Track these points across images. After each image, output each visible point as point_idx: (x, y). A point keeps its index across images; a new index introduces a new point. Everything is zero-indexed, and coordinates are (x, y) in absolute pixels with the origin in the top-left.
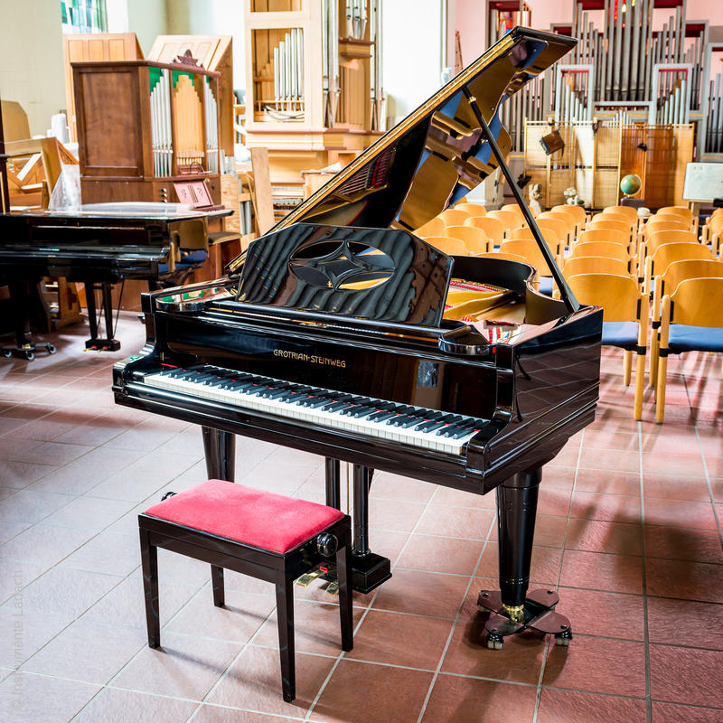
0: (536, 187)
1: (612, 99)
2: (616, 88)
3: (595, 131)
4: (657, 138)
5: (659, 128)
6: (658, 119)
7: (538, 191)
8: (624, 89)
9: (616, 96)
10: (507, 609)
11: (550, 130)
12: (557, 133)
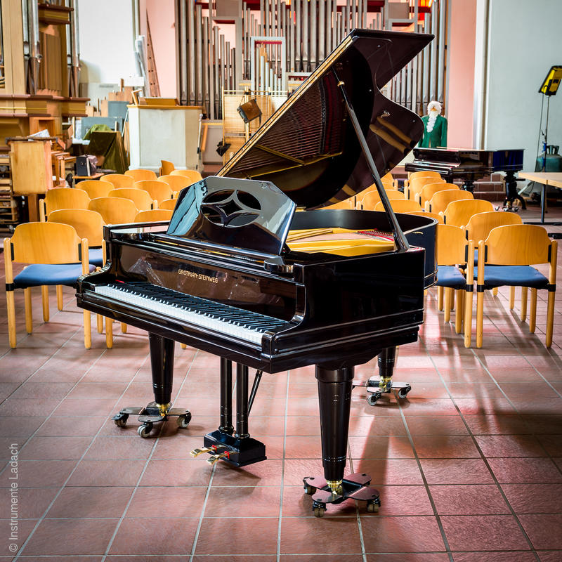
1: (302, 69)
2: (305, 59)
8: (313, 60)
9: (305, 67)
10: (329, 483)
11: (247, 99)
12: (254, 101)
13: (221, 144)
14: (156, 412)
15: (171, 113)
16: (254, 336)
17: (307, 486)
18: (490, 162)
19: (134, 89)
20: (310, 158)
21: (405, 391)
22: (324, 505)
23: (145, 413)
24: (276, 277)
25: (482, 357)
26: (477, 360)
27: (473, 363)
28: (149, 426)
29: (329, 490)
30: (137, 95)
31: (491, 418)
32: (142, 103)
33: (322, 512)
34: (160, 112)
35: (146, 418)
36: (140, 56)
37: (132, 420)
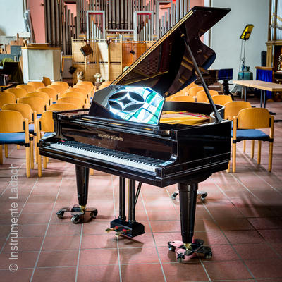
0: (81, 73)
1: (112, 28)
2: (114, 22)
3: (108, 44)
4: (138, 48)
5: (140, 43)
6: (138, 38)
7: (82, 75)
8: (118, 23)
9: (114, 27)
10: (185, 244)
11: (85, 44)
12: (89, 45)
13: (71, 67)
14: (78, 210)
15: (45, 51)
16: (150, 168)
17: (170, 246)
18: (217, 76)
19: (24, 39)
20: (152, 74)
21: (204, 195)
22: (184, 256)
23: (73, 210)
24: (160, 137)
25: (237, 177)
26: (235, 179)
27: (234, 180)
28: (77, 217)
29: (184, 248)
30: (26, 42)
31: (252, 209)
32: (29, 46)
33: (183, 260)
34: (39, 51)
35: (75, 213)
36: (27, 22)
37: (67, 214)
